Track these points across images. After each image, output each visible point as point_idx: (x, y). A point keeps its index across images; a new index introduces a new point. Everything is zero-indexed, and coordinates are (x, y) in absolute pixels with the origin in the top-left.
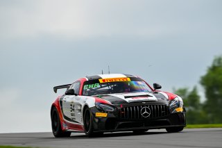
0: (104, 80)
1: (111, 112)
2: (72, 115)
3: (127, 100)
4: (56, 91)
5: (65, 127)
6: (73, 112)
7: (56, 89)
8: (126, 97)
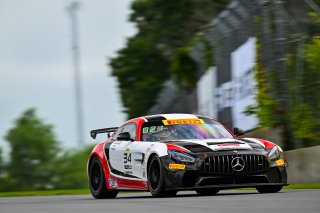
0: (169, 122)
1: (191, 164)
2: (127, 167)
3: (213, 147)
4: (94, 137)
5: (113, 184)
6: (128, 164)
7: (94, 134)
8: (209, 144)
